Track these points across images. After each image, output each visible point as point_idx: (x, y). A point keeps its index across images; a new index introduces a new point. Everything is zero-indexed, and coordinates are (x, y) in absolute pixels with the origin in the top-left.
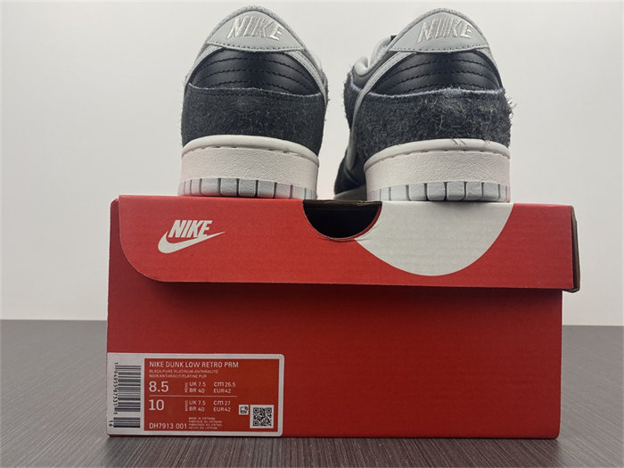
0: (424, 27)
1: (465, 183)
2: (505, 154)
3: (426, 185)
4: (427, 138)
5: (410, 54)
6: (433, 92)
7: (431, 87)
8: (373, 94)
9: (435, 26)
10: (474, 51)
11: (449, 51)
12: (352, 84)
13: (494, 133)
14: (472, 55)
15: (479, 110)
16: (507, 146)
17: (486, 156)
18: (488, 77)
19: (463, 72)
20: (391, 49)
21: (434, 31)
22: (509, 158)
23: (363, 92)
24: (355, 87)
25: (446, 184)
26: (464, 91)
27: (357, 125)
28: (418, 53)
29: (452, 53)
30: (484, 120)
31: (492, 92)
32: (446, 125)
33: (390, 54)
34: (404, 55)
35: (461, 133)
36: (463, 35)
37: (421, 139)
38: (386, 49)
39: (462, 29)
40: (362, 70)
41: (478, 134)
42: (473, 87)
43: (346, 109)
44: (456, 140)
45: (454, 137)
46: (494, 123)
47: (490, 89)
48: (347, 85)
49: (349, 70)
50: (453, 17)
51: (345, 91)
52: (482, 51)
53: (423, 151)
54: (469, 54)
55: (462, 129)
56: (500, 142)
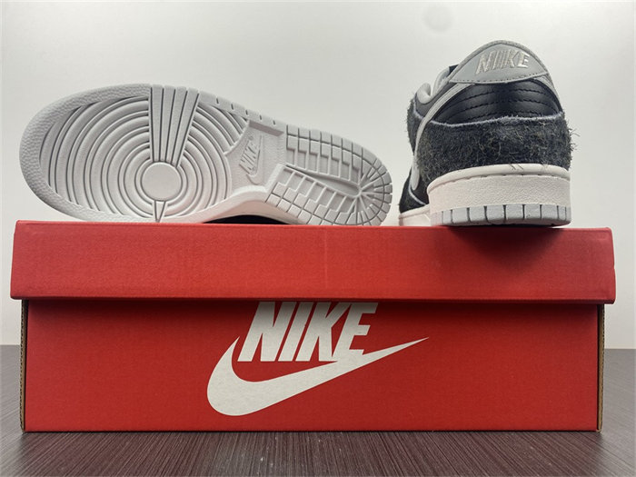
0: (483, 58)
1: (524, 206)
2: (563, 177)
3: (485, 208)
4: (486, 164)
5: (469, 85)
6: (491, 121)
7: (490, 115)
8: (435, 123)
9: (493, 58)
10: (531, 80)
11: (506, 82)
12: (415, 111)
13: (552, 157)
14: (529, 83)
15: (536, 137)
16: (567, 168)
17: (544, 179)
18: (546, 103)
19: (520, 100)
20: (451, 81)
21: (491, 64)
22: (568, 179)
23: (425, 121)
24: (417, 115)
25: (505, 206)
26: (521, 119)
27: (419, 150)
28: (477, 85)
29: (509, 83)
30: (542, 145)
31: (550, 118)
32: (504, 152)
33: (450, 85)
34: (464, 86)
35: (518, 158)
36: (520, 65)
37: (480, 165)
38: (446, 80)
39: (519, 59)
40: (425, 98)
41: (536, 159)
42: (530, 114)
43: (409, 134)
44: (514, 165)
45: (512, 163)
46: (553, 147)
47: (547, 115)
48: (410, 111)
49: (412, 97)
50: (510, 49)
51: (409, 117)
52: (539, 79)
53: (482, 176)
54: (526, 83)
55: (519, 154)
56: (558, 165)
